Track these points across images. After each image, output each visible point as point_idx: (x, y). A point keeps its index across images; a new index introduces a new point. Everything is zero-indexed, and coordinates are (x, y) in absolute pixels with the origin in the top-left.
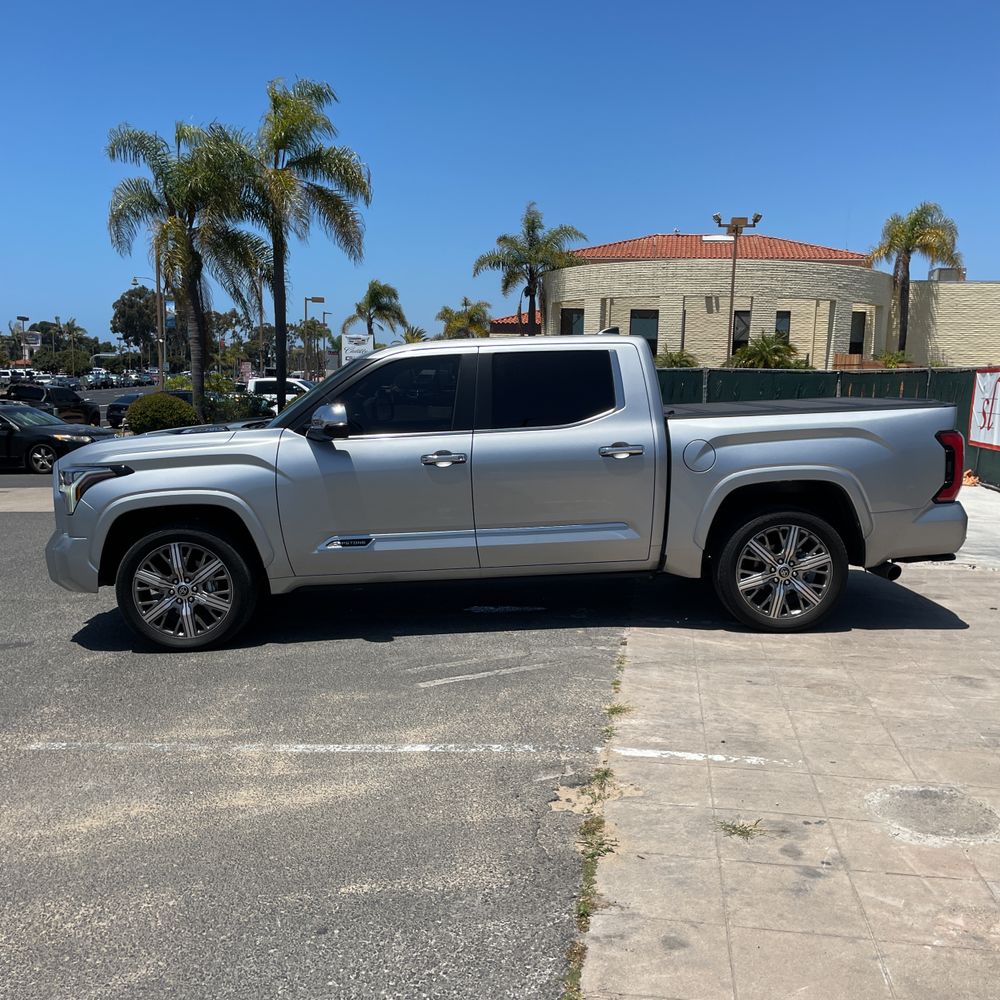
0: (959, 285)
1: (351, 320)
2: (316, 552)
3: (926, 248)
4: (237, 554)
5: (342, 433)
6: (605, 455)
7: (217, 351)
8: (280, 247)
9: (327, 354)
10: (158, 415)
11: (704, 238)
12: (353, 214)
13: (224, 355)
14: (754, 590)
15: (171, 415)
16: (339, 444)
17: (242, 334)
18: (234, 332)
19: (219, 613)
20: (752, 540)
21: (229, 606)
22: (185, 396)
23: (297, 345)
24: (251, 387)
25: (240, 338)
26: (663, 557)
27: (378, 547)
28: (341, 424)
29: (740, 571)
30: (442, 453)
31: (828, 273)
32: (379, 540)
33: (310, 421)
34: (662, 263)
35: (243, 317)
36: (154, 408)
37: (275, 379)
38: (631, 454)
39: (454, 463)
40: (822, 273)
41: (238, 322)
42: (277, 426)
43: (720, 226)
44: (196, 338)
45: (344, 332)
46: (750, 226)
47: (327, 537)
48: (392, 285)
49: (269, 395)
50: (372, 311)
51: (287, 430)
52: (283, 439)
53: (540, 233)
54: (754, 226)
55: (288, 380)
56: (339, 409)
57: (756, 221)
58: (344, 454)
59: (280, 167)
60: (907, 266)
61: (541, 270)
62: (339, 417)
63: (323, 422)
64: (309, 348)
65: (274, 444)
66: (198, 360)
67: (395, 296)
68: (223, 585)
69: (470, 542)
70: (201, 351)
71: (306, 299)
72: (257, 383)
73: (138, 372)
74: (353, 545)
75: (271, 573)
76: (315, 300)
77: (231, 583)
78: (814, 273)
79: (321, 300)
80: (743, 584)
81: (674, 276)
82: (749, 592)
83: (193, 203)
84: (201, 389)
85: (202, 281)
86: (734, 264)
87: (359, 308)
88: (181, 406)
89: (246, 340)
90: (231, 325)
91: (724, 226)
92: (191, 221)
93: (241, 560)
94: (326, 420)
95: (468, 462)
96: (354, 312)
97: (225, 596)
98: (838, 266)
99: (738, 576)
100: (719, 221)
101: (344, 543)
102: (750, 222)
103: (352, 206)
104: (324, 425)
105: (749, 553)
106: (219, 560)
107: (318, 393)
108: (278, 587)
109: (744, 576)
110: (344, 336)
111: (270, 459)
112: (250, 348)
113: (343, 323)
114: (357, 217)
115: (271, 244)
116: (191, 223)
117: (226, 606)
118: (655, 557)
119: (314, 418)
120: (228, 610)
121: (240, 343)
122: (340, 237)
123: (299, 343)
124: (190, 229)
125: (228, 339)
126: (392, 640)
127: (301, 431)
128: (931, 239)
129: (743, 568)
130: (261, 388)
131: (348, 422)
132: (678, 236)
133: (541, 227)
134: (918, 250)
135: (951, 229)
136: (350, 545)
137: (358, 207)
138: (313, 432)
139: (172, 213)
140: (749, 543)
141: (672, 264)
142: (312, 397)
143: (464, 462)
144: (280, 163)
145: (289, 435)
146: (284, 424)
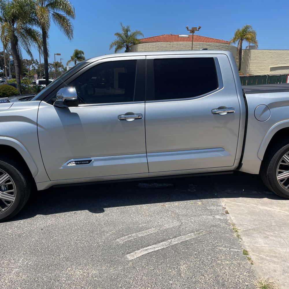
0: (256, 51)
1: (69, 61)
2: (62, 168)
3: (247, 39)
4: (17, 171)
5: (75, 104)
6: (215, 114)
7: (27, 72)
8: (45, 35)
9: (62, 72)
10: (5, 92)
11: (180, 36)
12: (69, 23)
13: (30, 72)
14: (284, 180)
15: (9, 92)
16: (72, 109)
17: (35, 66)
18: (33, 66)
19: (9, 202)
20: (285, 155)
21: (14, 198)
22: (14, 85)
23: (53, 70)
24: (37, 82)
25: (34, 67)
26: (240, 164)
27: (95, 164)
28: (74, 99)
29: (278, 170)
30: (129, 114)
31: (219, 46)
32: (95, 160)
33: (55, 97)
34: (168, 43)
35: (35, 61)
36: (3, 89)
37: (45, 80)
38: (228, 113)
39: (136, 119)
40: (217, 46)
41: (34, 63)
42: (37, 99)
43: (188, 30)
44: (17, 66)
45: (67, 65)
46: (197, 30)
47: (67, 159)
48: (82, 50)
49: (43, 85)
50: (76, 59)
51: (43, 102)
52: (40, 107)
53: (129, 33)
54: (199, 30)
55: (49, 80)
56: (72, 90)
57: (199, 29)
58: (75, 115)
59: (43, 6)
60: (241, 44)
61: (130, 45)
62: (72, 94)
63: (62, 98)
64: (56, 71)
65: (36, 109)
66: (18, 73)
67: (83, 53)
68: (10, 187)
69: (144, 160)
70: (19, 70)
71: (55, 54)
72: (39, 81)
73: (3, 78)
74: (82, 164)
75: (37, 180)
76: (58, 54)
77: (14, 186)
78: (215, 46)
79: (60, 54)
80: (279, 177)
81: (172, 47)
82: (282, 180)
83: (14, 18)
84: (20, 83)
85: (18, 46)
86: (192, 43)
87: (72, 58)
88: (13, 89)
89: (37, 68)
90: (31, 63)
91: (189, 30)
92: (13, 25)
93: (20, 174)
94: (65, 97)
95: (143, 118)
96: (71, 59)
97: (12, 193)
98: (222, 44)
99: (277, 173)
100: (188, 28)
101: (77, 163)
102: (198, 29)
103: (69, 20)
104: (64, 99)
105: (283, 161)
106: (7, 174)
107: (60, 81)
108: (41, 186)
109: (280, 173)
110: (67, 66)
111: (34, 118)
112: (38, 71)
113: (67, 62)
114: (71, 24)
115: (42, 33)
116: (13, 26)
117: (12, 198)
118: (236, 165)
119: (58, 95)
120: (14, 200)
121: (35, 69)
122: (65, 32)
123: (53, 69)
124: (13, 28)
125: (31, 68)
126: (103, 211)
127: (51, 102)
128: (249, 36)
129: (280, 168)
130: (41, 83)
131: (78, 97)
132: (171, 35)
133: (130, 31)
134: (245, 40)
135: (254, 33)
136: (80, 164)
137: (71, 21)
138: (58, 103)
139: (6, 21)
140: (284, 157)
141: (172, 43)
142: (56, 83)
143: (141, 118)
144: (44, 5)
145: (44, 105)
146: (41, 98)
